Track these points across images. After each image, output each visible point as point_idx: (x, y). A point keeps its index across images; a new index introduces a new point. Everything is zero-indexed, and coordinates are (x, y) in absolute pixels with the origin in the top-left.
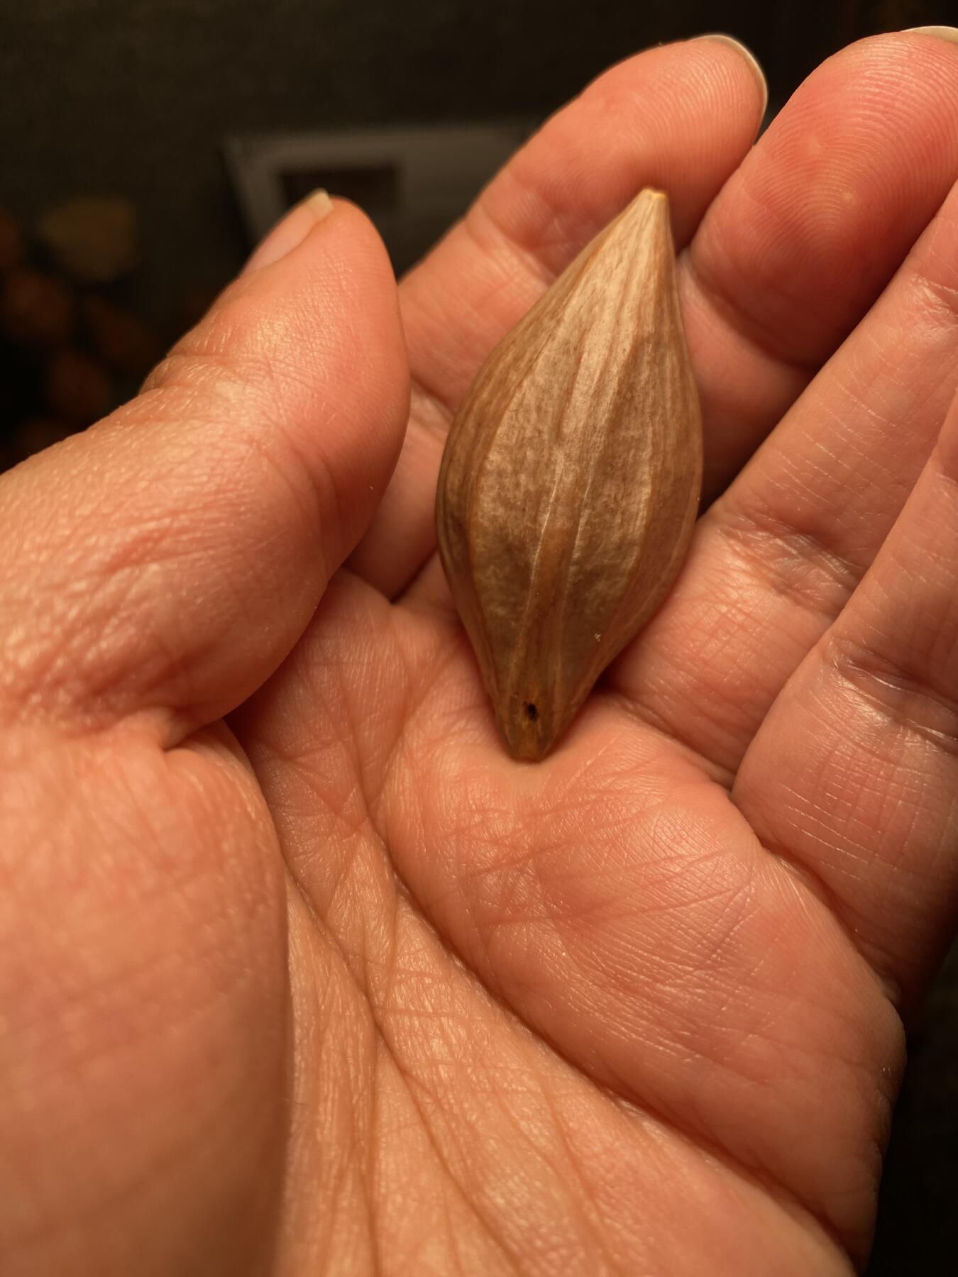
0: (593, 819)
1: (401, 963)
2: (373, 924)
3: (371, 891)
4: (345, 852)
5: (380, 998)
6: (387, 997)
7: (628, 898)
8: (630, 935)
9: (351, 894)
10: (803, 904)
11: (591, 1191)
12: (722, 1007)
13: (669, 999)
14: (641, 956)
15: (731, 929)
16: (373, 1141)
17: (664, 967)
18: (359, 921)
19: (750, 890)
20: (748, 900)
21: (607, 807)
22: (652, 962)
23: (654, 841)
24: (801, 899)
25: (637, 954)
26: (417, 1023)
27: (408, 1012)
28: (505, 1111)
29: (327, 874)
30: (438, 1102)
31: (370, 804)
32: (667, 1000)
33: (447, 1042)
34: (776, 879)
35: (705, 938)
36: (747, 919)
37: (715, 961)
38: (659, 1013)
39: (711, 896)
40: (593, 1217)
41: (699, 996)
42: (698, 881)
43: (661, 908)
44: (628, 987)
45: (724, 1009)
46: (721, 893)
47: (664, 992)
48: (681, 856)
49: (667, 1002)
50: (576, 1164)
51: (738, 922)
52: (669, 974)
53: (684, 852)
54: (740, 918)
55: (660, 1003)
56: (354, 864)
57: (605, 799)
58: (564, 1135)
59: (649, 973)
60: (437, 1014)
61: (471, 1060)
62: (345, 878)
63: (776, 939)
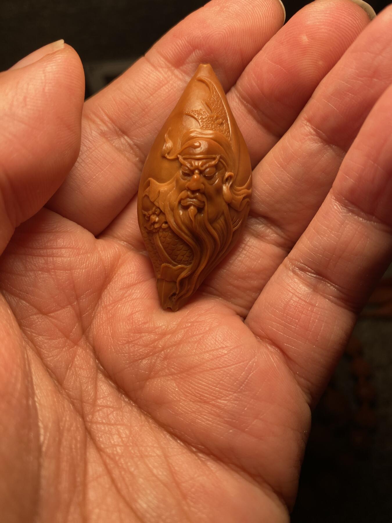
0: (190, 333)
1: (99, 402)
2: (85, 385)
3: (84, 371)
4: (71, 355)
5: (89, 418)
6: (93, 417)
7: (206, 364)
8: (206, 380)
9: (74, 373)
10: (275, 366)
11: (185, 496)
12: (245, 408)
13: (223, 406)
14: (211, 388)
15: (248, 376)
16: (85, 485)
17: (221, 393)
18: (78, 385)
19: (255, 360)
20: (254, 364)
21: (196, 328)
22: (216, 391)
23: (216, 340)
24: (274, 364)
25: (209, 387)
26: (107, 428)
27: (102, 423)
28: (147, 466)
29: (63, 365)
30: (116, 463)
31: (85, 330)
32: (222, 406)
33: (120, 437)
34: (265, 355)
35: (238, 380)
36: (254, 372)
37: (242, 389)
38: (219, 412)
39: (240, 363)
40: (186, 508)
41: (235, 404)
42: (234, 357)
43: (219, 368)
44: (205, 402)
45: (246, 409)
46: (243, 362)
47: (220, 403)
48: (226, 347)
49: (222, 407)
50: (178, 485)
51: (250, 373)
52: (223, 395)
53: (228, 345)
54: (251, 372)
55: (219, 407)
56: (76, 360)
57: (195, 325)
58: (172, 473)
59: (214, 395)
60: (115, 424)
61: (131, 444)
62: (71, 366)
63: (266, 380)
